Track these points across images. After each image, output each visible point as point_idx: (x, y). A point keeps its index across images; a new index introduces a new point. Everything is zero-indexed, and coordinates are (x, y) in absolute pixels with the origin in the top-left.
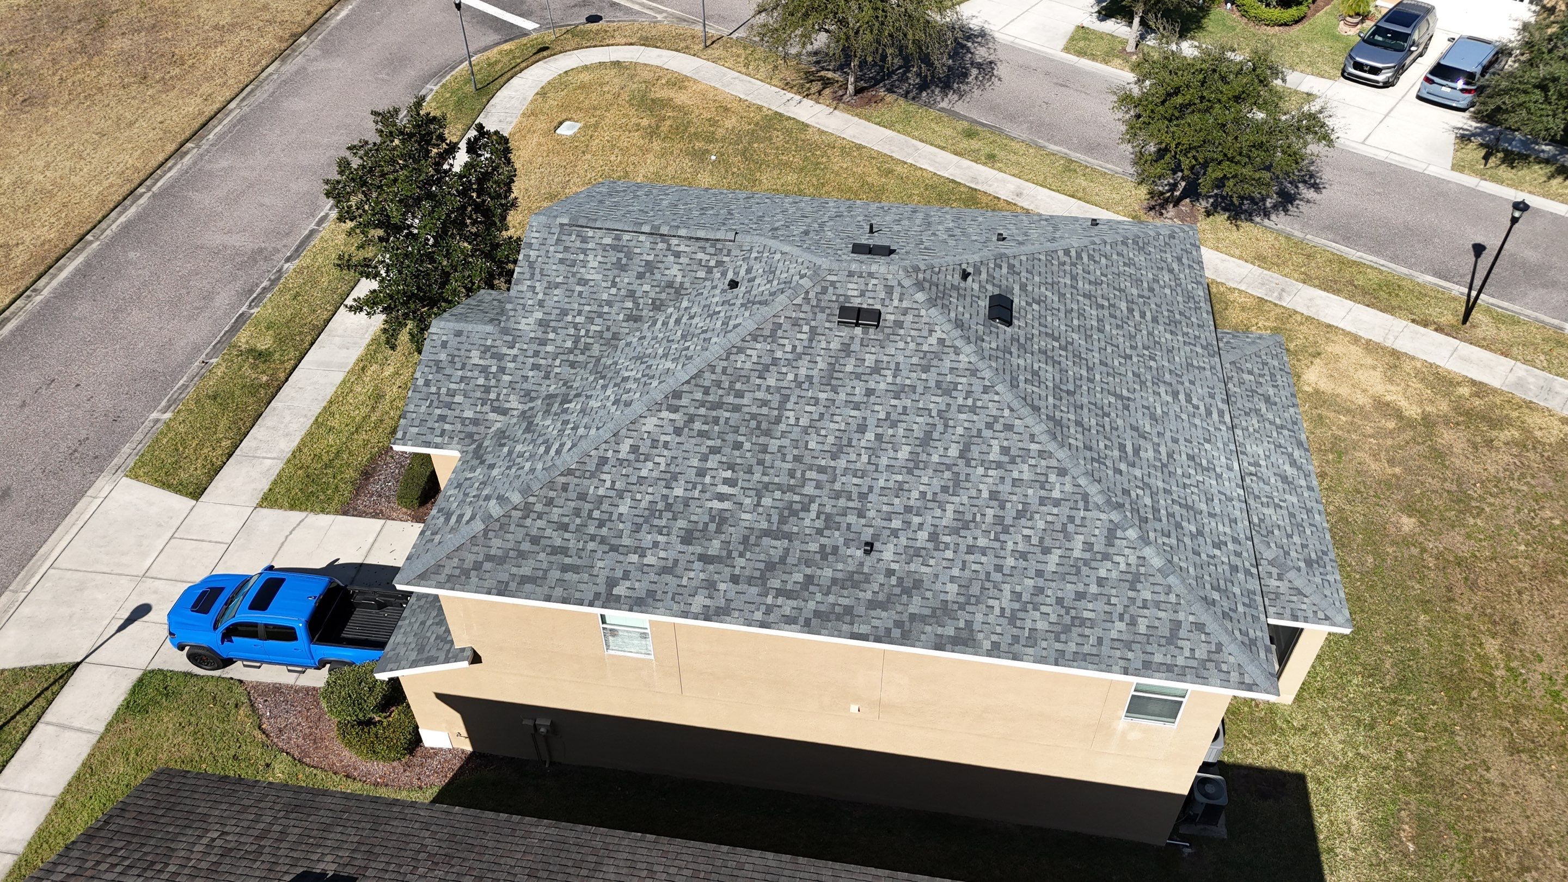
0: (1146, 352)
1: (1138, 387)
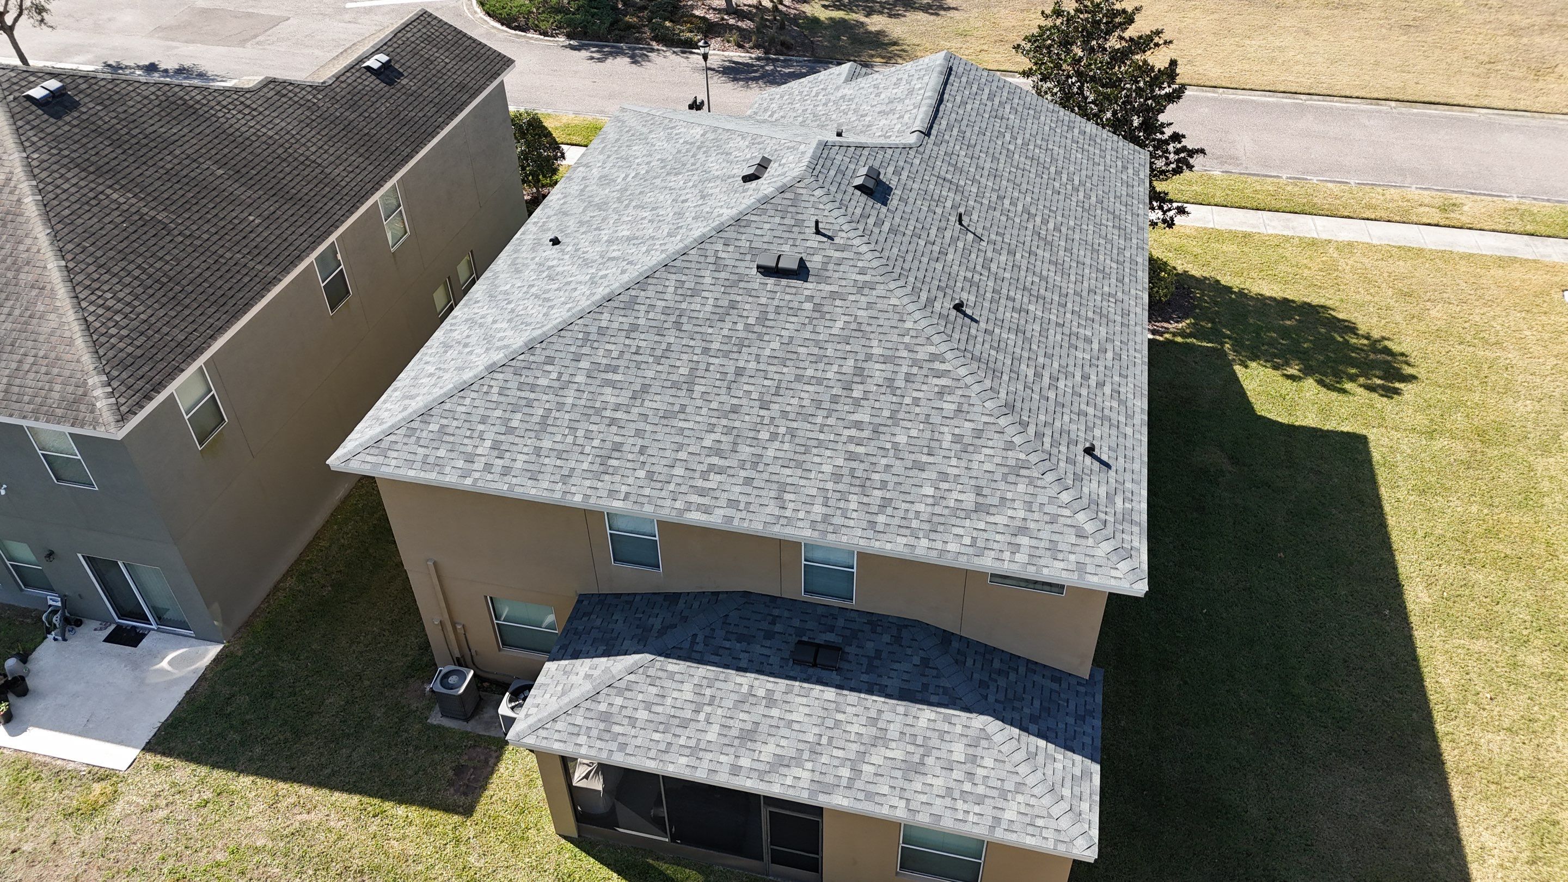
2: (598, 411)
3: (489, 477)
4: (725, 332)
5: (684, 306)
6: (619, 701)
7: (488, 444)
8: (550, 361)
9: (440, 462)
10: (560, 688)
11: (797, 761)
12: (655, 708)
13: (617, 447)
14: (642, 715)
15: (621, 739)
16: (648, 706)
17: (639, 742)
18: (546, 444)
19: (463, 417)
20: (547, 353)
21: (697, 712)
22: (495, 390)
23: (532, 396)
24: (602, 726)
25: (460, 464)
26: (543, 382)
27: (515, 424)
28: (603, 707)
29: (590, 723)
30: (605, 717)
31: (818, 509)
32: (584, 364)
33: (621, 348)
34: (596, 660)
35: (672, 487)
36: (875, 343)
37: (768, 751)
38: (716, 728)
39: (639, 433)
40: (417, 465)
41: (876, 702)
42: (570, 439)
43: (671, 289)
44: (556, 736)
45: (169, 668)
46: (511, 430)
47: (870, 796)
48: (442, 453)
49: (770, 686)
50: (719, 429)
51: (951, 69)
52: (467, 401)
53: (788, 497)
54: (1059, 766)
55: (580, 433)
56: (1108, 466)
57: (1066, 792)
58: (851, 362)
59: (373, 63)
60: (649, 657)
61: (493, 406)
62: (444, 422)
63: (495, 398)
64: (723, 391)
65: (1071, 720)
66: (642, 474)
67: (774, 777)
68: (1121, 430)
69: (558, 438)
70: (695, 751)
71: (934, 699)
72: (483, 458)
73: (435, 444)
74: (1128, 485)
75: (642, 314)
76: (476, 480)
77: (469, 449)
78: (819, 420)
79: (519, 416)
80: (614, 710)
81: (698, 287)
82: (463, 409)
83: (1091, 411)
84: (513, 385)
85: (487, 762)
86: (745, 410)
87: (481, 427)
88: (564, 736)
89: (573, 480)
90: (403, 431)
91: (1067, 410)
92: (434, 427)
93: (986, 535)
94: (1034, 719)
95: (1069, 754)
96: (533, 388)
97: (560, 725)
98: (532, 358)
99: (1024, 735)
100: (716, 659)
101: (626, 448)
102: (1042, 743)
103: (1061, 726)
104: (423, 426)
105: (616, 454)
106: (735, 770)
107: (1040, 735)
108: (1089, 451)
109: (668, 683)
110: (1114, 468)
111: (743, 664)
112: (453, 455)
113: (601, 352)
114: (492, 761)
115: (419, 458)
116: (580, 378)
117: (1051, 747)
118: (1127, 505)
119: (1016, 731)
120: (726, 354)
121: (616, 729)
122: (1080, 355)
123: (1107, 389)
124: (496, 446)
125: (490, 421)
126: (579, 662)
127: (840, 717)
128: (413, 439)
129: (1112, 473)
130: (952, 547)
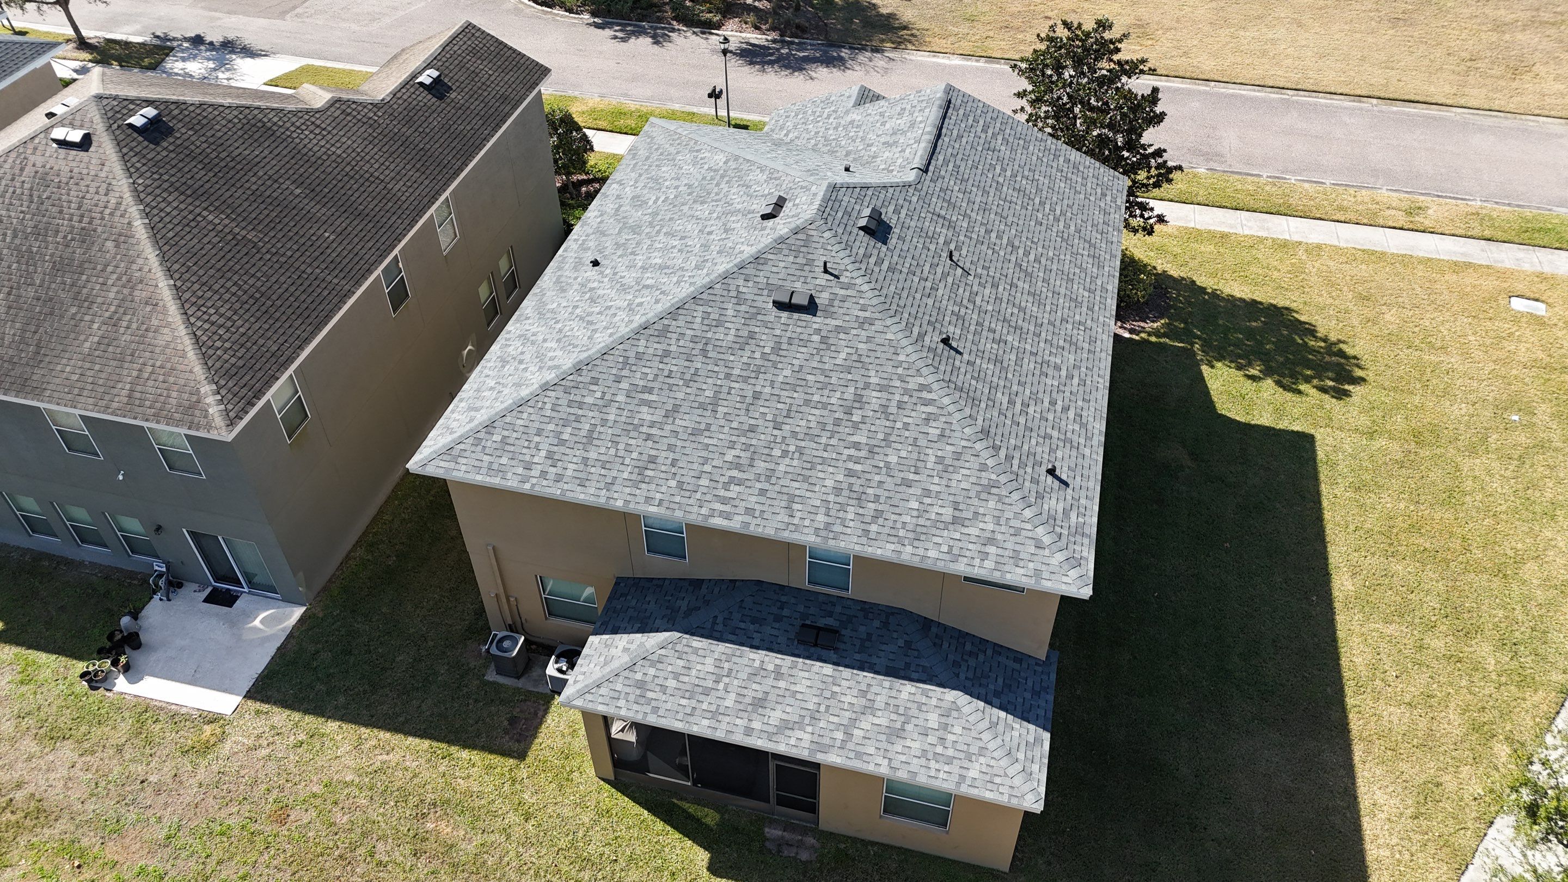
0: (792, 448)
1: (735, 425)
2: (636, 428)
3: (545, 483)
4: (745, 360)
5: (709, 335)
6: (652, 671)
7: (543, 453)
8: (595, 381)
9: (503, 468)
10: (602, 659)
11: (800, 725)
12: (682, 678)
13: (653, 460)
14: (672, 683)
15: (654, 704)
16: (676, 676)
17: (669, 706)
18: (593, 455)
19: (522, 429)
20: (593, 374)
21: (717, 682)
22: (548, 406)
23: (580, 412)
24: (638, 692)
25: (520, 470)
26: (589, 400)
27: (566, 437)
28: (639, 676)
29: (628, 690)
30: (641, 685)
31: (821, 518)
32: (624, 385)
33: (655, 371)
34: (631, 635)
35: (698, 495)
36: (872, 373)
37: (776, 716)
38: (733, 696)
39: (671, 448)
40: (484, 471)
41: (866, 677)
42: (612, 452)
43: (699, 320)
44: (600, 699)
45: (261, 627)
46: (562, 442)
47: (859, 755)
48: (504, 460)
49: (778, 662)
50: (738, 446)
51: (950, 102)
52: (525, 416)
53: (796, 506)
54: (1016, 734)
55: (621, 446)
56: (1066, 484)
57: (1021, 756)
58: (852, 390)
59: (425, 78)
60: (678, 635)
61: (547, 420)
62: (506, 433)
63: (548, 413)
64: (743, 412)
65: (1028, 695)
66: (673, 483)
67: (780, 738)
68: (1080, 451)
69: (603, 450)
70: (715, 715)
71: (914, 675)
72: (539, 466)
73: (498, 453)
74: (1083, 501)
75: (673, 342)
76: (533, 485)
77: (527, 458)
78: (824, 440)
79: (569, 430)
80: (648, 679)
81: (722, 318)
82: (520, 422)
83: (1055, 434)
84: (564, 402)
85: (536, 714)
86: (761, 429)
87: (537, 439)
88: (607, 700)
89: (615, 488)
90: (470, 441)
91: (1034, 434)
92: (497, 438)
93: (960, 544)
94: (997, 694)
95: (1025, 724)
96: (581, 405)
97: (603, 691)
98: (580, 379)
99: (988, 707)
100: (733, 637)
101: (660, 460)
102: (1003, 714)
103: (1020, 700)
104: (488, 437)
105: (651, 466)
106: (749, 731)
107: (1001, 708)
108: (1051, 472)
109: (693, 658)
110: (1071, 486)
111: (756, 643)
112: (513, 463)
113: (638, 375)
114: (540, 713)
115: (485, 465)
116: (621, 398)
117: (1010, 717)
118: (1081, 520)
119: (981, 704)
120: (746, 379)
121: (650, 695)
122: (1049, 382)
123: (1071, 414)
124: (550, 455)
125: (545, 434)
126: (618, 636)
127: (836, 689)
128: (480, 448)
129: (1069, 491)
130: (932, 554)
